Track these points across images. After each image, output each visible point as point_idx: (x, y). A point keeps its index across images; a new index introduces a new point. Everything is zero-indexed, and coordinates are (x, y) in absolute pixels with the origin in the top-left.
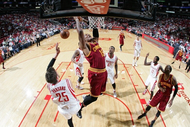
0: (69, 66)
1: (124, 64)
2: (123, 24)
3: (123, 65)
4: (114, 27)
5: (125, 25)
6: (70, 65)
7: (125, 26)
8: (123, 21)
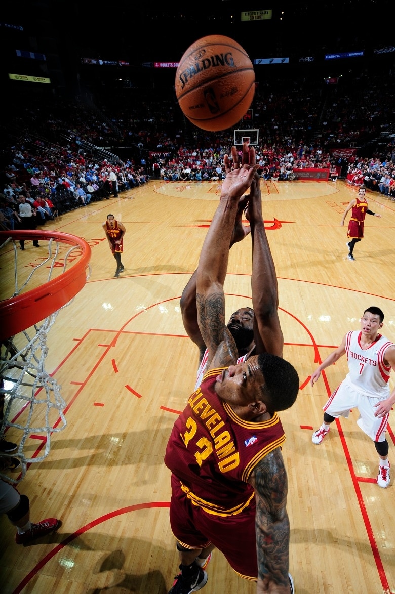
0: (112, 349)
1: (316, 346)
2: (335, 153)
3: (313, 348)
4: (299, 171)
5: (343, 155)
6: (114, 343)
7: (343, 160)
8: (339, 141)
